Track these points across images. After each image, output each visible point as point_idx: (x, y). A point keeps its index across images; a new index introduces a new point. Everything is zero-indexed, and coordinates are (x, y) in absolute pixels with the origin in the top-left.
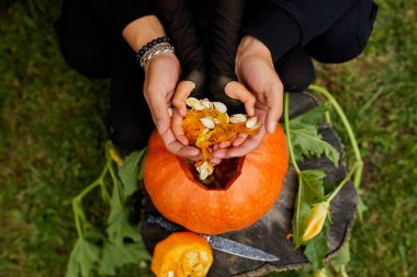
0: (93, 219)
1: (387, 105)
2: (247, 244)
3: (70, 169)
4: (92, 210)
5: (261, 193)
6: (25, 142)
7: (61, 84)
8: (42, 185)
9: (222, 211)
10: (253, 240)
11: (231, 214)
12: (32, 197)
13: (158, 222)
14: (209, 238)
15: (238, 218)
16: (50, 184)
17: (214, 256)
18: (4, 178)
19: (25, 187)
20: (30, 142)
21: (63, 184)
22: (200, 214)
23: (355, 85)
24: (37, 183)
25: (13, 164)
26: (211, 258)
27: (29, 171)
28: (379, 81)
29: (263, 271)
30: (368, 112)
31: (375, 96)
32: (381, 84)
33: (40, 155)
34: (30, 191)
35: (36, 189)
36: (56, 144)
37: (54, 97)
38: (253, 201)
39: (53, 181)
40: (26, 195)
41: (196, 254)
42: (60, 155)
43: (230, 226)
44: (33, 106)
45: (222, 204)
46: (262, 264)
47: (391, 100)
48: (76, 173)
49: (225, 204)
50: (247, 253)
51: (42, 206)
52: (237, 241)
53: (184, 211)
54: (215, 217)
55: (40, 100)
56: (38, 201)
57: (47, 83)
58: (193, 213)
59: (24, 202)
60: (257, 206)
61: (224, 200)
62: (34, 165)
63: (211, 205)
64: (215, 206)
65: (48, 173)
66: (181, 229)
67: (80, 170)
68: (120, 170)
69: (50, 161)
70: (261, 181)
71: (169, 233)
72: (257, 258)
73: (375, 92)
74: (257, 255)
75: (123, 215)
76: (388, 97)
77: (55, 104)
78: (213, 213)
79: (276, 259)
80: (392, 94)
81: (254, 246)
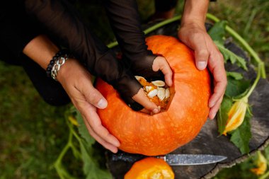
0: (75, 173)
1: (262, 21)
2: (197, 153)
3: (47, 141)
4: (72, 167)
5: (197, 103)
6: (10, 131)
7: (24, 82)
8: (31, 159)
9: (170, 130)
10: (201, 149)
11: (178, 129)
12: (27, 170)
13: (120, 158)
14: (165, 158)
15: (185, 131)
16: (37, 157)
17: (174, 171)
18: (2, 163)
19: (19, 165)
20: (14, 130)
21: (46, 154)
22: (152, 139)
23: (234, 14)
24: (27, 159)
25: (6, 151)
26: (172, 173)
27: (19, 152)
28: (250, 6)
29: (217, 171)
30: (250, 31)
31: (252, 18)
32: (253, 8)
33: (23, 138)
34: (24, 166)
35: (28, 163)
36: (32, 126)
37: (22, 94)
38: (193, 112)
39: (38, 154)
40: (22, 170)
41: (159, 174)
42: (37, 133)
43: (180, 141)
44: (9, 105)
45: (167, 123)
46: (215, 166)
47: (264, 17)
48: (53, 142)
49: (170, 123)
50: (199, 160)
51: (36, 174)
52: (189, 153)
53: (137, 140)
54: (165, 137)
55: (13, 99)
56: (32, 172)
57: (14, 85)
58: (146, 140)
59: (22, 176)
60: (197, 116)
61: (169, 119)
62: (21, 146)
63: (158, 127)
64: (162, 127)
65: (32, 149)
66: (140, 157)
67: (55, 139)
68: (79, 130)
69: (32, 140)
70: (194, 94)
71: (132, 164)
72: (209, 162)
73: (250, 15)
74: (209, 160)
75: (94, 165)
76: (261, 15)
77: (24, 98)
78: (162, 134)
79: (224, 158)
80: (263, 13)
81: (203, 153)
